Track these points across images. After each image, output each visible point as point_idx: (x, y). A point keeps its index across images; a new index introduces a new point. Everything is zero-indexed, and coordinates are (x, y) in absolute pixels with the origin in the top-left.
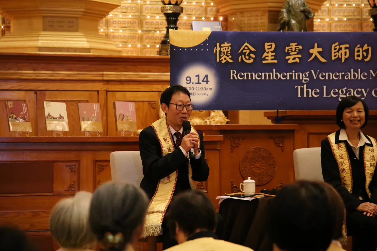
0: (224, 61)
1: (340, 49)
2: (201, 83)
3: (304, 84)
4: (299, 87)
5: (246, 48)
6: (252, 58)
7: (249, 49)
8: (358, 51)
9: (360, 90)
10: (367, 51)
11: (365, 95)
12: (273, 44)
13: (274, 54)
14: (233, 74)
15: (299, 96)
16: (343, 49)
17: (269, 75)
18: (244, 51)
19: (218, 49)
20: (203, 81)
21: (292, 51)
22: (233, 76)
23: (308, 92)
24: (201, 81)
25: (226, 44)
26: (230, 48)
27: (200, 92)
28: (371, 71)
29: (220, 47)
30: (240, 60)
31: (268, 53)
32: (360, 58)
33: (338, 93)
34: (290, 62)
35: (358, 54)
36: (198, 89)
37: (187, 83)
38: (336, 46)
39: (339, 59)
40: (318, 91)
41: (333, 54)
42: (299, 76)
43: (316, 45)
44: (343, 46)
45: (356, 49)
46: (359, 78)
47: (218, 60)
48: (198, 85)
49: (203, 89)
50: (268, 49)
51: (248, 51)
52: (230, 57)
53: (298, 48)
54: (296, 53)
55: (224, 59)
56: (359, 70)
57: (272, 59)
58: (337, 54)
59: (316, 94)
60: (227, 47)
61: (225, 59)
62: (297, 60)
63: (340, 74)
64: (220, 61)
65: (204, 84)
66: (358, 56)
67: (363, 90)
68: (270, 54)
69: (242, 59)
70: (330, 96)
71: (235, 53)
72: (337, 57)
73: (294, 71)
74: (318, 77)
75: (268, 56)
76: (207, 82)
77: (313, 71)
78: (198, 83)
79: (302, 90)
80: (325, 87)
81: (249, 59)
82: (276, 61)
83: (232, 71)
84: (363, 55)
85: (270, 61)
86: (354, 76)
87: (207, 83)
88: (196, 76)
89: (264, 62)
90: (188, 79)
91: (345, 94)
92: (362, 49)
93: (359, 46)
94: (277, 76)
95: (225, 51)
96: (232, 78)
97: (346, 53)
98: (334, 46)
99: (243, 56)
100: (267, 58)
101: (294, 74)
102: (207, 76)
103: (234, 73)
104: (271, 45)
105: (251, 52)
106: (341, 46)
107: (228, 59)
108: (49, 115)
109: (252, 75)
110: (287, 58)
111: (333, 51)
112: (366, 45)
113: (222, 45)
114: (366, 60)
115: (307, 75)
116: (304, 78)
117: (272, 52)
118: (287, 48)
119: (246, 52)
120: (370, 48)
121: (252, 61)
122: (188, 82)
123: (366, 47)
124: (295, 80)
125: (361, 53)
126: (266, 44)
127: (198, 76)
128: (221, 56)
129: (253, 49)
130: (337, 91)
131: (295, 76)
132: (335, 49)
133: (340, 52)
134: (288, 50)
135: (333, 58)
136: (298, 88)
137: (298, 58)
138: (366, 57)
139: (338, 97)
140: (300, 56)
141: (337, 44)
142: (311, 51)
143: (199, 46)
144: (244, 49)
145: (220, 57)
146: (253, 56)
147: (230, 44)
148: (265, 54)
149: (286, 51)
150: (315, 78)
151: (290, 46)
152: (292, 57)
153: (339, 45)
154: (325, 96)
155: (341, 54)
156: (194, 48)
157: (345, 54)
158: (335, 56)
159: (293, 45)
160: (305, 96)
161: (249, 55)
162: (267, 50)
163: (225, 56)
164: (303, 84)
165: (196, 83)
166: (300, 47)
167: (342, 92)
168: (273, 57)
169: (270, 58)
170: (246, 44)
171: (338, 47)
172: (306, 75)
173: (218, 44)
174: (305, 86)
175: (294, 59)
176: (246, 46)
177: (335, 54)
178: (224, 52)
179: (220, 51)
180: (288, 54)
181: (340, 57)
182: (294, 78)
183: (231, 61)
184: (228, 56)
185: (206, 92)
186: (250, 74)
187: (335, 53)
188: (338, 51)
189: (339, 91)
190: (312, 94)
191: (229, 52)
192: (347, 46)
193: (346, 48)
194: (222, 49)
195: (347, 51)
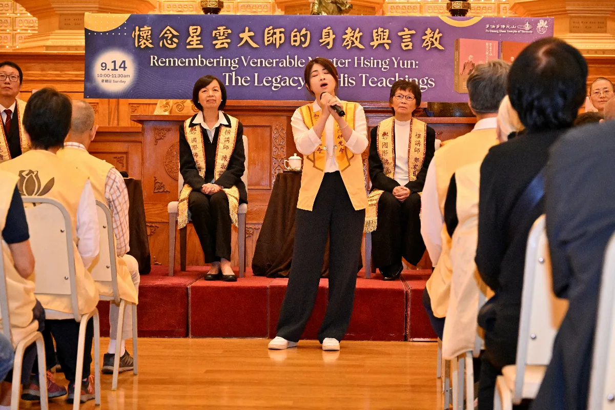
0: (143, 46)
1: (275, 33)
2: (117, 70)
3: (233, 71)
4: (227, 75)
5: (168, 32)
6: (175, 43)
7: (171, 33)
8: (295, 36)
9: (296, 78)
10: (305, 36)
12: (199, 28)
13: (199, 38)
14: (153, 60)
16: (278, 33)
17: (194, 61)
18: (166, 35)
19: (137, 33)
20: (120, 67)
21: (220, 36)
22: (154, 62)
23: (237, 80)
24: (117, 67)
25: (146, 28)
26: (150, 31)
27: (116, 79)
29: (139, 31)
31: (193, 37)
32: (297, 44)
33: (271, 81)
34: (217, 47)
35: (295, 39)
36: (114, 76)
37: (102, 69)
38: (269, 30)
39: (273, 45)
40: (249, 79)
41: (266, 39)
42: (227, 62)
43: (247, 29)
44: (277, 31)
45: (293, 34)
46: (296, 66)
47: (137, 45)
48: (114, 72)
49: (120, 76)
50: (193, 33)
51: (170, 35)
52: (151, 41)
53: (227, 32)
54: (224, 37)
55: (143, 44)
56: (296, 57)
57: (197, 44)
58: (271, 38)
59: (246, 82)
60: (147, 31)
61: (145, 43)
62: (226, 45)
63: (274, 61)
64: (139, 46)
65: (121, 71)
66: (295, 41)
67: (300, 78)
68: (195, 38)
69: (163, 43)
70: (262, 85)
71: (155, 38)
72: (271, 42)
73: (221, 57)
74: (249, 64)
75: (193, 41)
76: (125, 68)
77: (243, 57)
78: (115, 69)
79: (230, 77)
80: (256, 75)
81: (172, 44)
82: (201, 46)
83: (152, 57)
84: (301, 40)
85: (195, 46)
86: (290, 63)
87: (124, 70)
88: (112, 62)
89: (188, 47)
90: (104, 65)
91: (280, 83)
92: (300, 33)
93: (296, 30)
94: (202, 62)
95: (145, 35)
96: (152, 65)
97: (280, 37)
98: (267, 29)
99: (165, 40)
100: (191, 43)
101: (221, 60)
102: (124, 62)
103: (154, 58)
104: (197, 29)
105: (174, 36)
106: (275, 31)
107: (148, 44)
109: (174, 61)
110: (214, 42)
111: (266, 36)
112: (304, 29)
113: (141, 29)
114: (303, 46)
115: (237, 62)
116: (234, 65)
117: (197, 36)
118: (214, 32)
119: (168, 36)
120: (308, 32)
121: (174, 45)
122: (104, 68)
123: (303, 32)
124: (223, 67)
125: (298, 38)
126: (191, 28)
127: (114, 62)
128: (140, 40)
129: (175, 33)
130: (270, 79)
131: (223, 63)
132: (268, 33)
133: (275, 36)
134: (216, 34)
135: (266, 43)
136: (225, 75)
137: (227, 43)
138: (304, 43)
139: (272, 85)
140: (229, 41)
141: (271, 27)
142: (241, 35)
143: (116, 30)
144: (166, 33)
145: (139, 42)
146: (175, 40)
147: (150, 28)
148: (190, 39)
149: (214, 35)
150: (245, 64)
151: (217, 29)
152: (219, 42)
153: (273, 29)
154: (256, 84)
155: (276, 38)
156: (110, 32)
157: (280, 40)
158: (268, 41)
159: (222, 29)
160: (234, 84)
161: (171, 39)
162: (192, 35)
163: (144, 41)
165: (112, 70)
166: (229, 31)
167: (276, 80)
168: (199, 42)
169: (194, 43)
170: (168, 27)
171: (272, 32)
172: (235, 61)
173: (137, 28)
174: (234, 73)
175: (222, 43)
176: (168, 30)
177: (269, 39)
178: (143, 37)
179: (139, 36)
180: (216, 39)
181: (274, 42)
182: (221, 65)
183: (150, 46)
184: (148, 41)
185: (123, 79)
186: (172, 60)
187: (268, 37)
188: (272, 36)
189: (272, 79)
190: (242, 82)
191: (149, 37)
192: (283, 30)
193: (281, 32)
194: (141, 33)
195: (282, 35)
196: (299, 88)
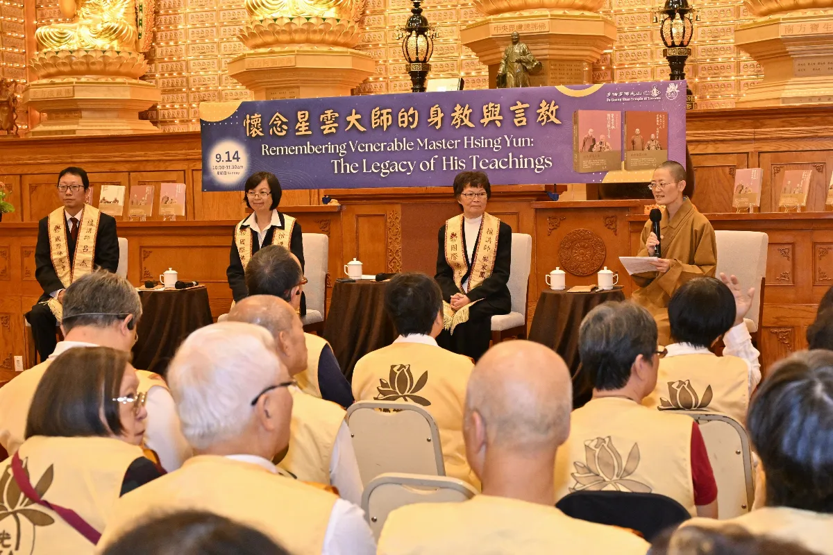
0: (254, 135)
1: (382, 115)
2: (231, 161)
3: (342, 157)
4: (336, 161)
5: (277, 119)
7: (280, 120)
8: (403, 117)
9: (405, 163)
10: (413, 116)
11: (412, 168)
12: (307, 113)
13: (308, 124)
14: (265, 149)
15: (336, 172)
16: (385, 114)
17: (303, 149)
18: (275, 123)
19: (248, 121)
20: (234, 158)
21: (328, 120)
22: (265, 152)
23: (345, 167)
24: (231, 159)
25: (256, 115)
26: (260, 119)
27: (231, 171)
28: (418, 140)
29: (250, 119)
30: (271, 133)
31: (301, 123)
32: (405, 125)
33: (380, 168)
34: (325, 133)
35: (403, 119)
36: (229, 167)
38: (376, 112)
39: (381, 127)
40: (357, 165)
41: (373, 122)
42: (335, 148)
43: (354, 111)
44: (384, 112)
45: (400, 114)
46: (405, 149)
47: (248, 134)
48: (229, 163)
49: (234, 167)
50: (302, 118)
51: (280, 122)
52: (261, 129)
53: (334, 115)
54: (332, 122)
55: (254, 133)
56: (404, 139)
57: (305, 131)
58: (378, 120)
59: (354, 169)
60: (257, 119)
61: (256, 132)
62: (334, 130)
63: (382, 144)
64: (251, 135)
65: (235, 162)
66: (403, 122)
67: (409, 163)
68: (304, 124)
69: (273, 130)
70: (371, 171)
71: (265, 126)
72: (378, 124)
73: (329, 143)
74: (356, 149)
75: (301, 127)
76: (238, 159)
77: (350, 142)
78: (229, 160)
79: (339, 164)
80: (364, 161)
81: (281, 131)
82: (310, 133)
83: (263, 146)
84: (409, 120)
85: (303, 133)
86: (399, 146)
87: (238, 161)
88: (226, 153)
89: (297, 134)
90: (218, 156)
91: (388, 169)
92: (407, 113)
93: (403, 110)
94: (311, 149)
95: (255, 123)
96: (263, 154)
97: (388, 119)
98: (374, 111)
99: (274, 128)
100: (300, 129)
101: (329, 147)
102: (237, 152)
103: (265, 147)
104: (304, 114)
105: (283, 123)
106: (382, 112)
107: (258, 132)
108: (104, 199)
109: (285, 150)
110: (322, 128)
111: (373, 117)
112: (412, 108)
113: (252, 117)
114: (412, 127)
115: (344, 147)
116: (342, 151)
117: (306, 122)
118: (322, 116)
119: (277, 124)
120: (416, 111)
121: (284, 133)
122: (218, 160)
123: (411, 111)
124: (331, 153)
125: (406, 119)
126: (299, 113)
127: (228, 153)
128: (251, 129)
129: (285, 120)
130: (379, 165)
131: (331, 149)
132: (375, 115)
133: (382, 118)
134: (323, 118)
135: (374, 126)
136: (334, 162)
137: (335, 127)
138: (413, 123)
139: (381, 171)
140: (336, 125)
141: (378, 109)
142: (349, 119)
143: (228, 120)
144: (275, 120)
145: (250, 131)
146: (285, 127)
147: (260, 116)
148: (299, 125)
149: (321, 120)
150: (353, 150)
151: (325, 114)
152: (327, 127)
153: (380, 110)
154: (365, 171)
155: (383, 120)
156: (223, 122)
157: (388, 121)
158: (375, 123)
159: (329, 112)
160: (342, 172)
161: (280, 126)
162: (300, 121)
163: (255, 129)
164: (340, 158)
165: (226, 161)
166: (337, 115)
167: (385, 166)
168: (307, 128)
169: (303, 129)
170: (277, 114)
171: (378, 113)
172: (342, 147)
173: (248, 116)
174: (342, 160)
175: (330, 128)
176: (277, 117)
178: (254, 125)
179: (250, 124)
180: (324, 124)
181: (381, 124)
182: (330, 151)
183: (261, 134)
184: (258, 129)
185: (237, 170)
186: (282, 148)
187: (375, 120)
188: (379, 118)
190: (350, 169)
191: (260, 125)
192: (390, 110)
193: (388, 113)
194: (252, 121)
195: (390, 116)
196: (408, 174)
